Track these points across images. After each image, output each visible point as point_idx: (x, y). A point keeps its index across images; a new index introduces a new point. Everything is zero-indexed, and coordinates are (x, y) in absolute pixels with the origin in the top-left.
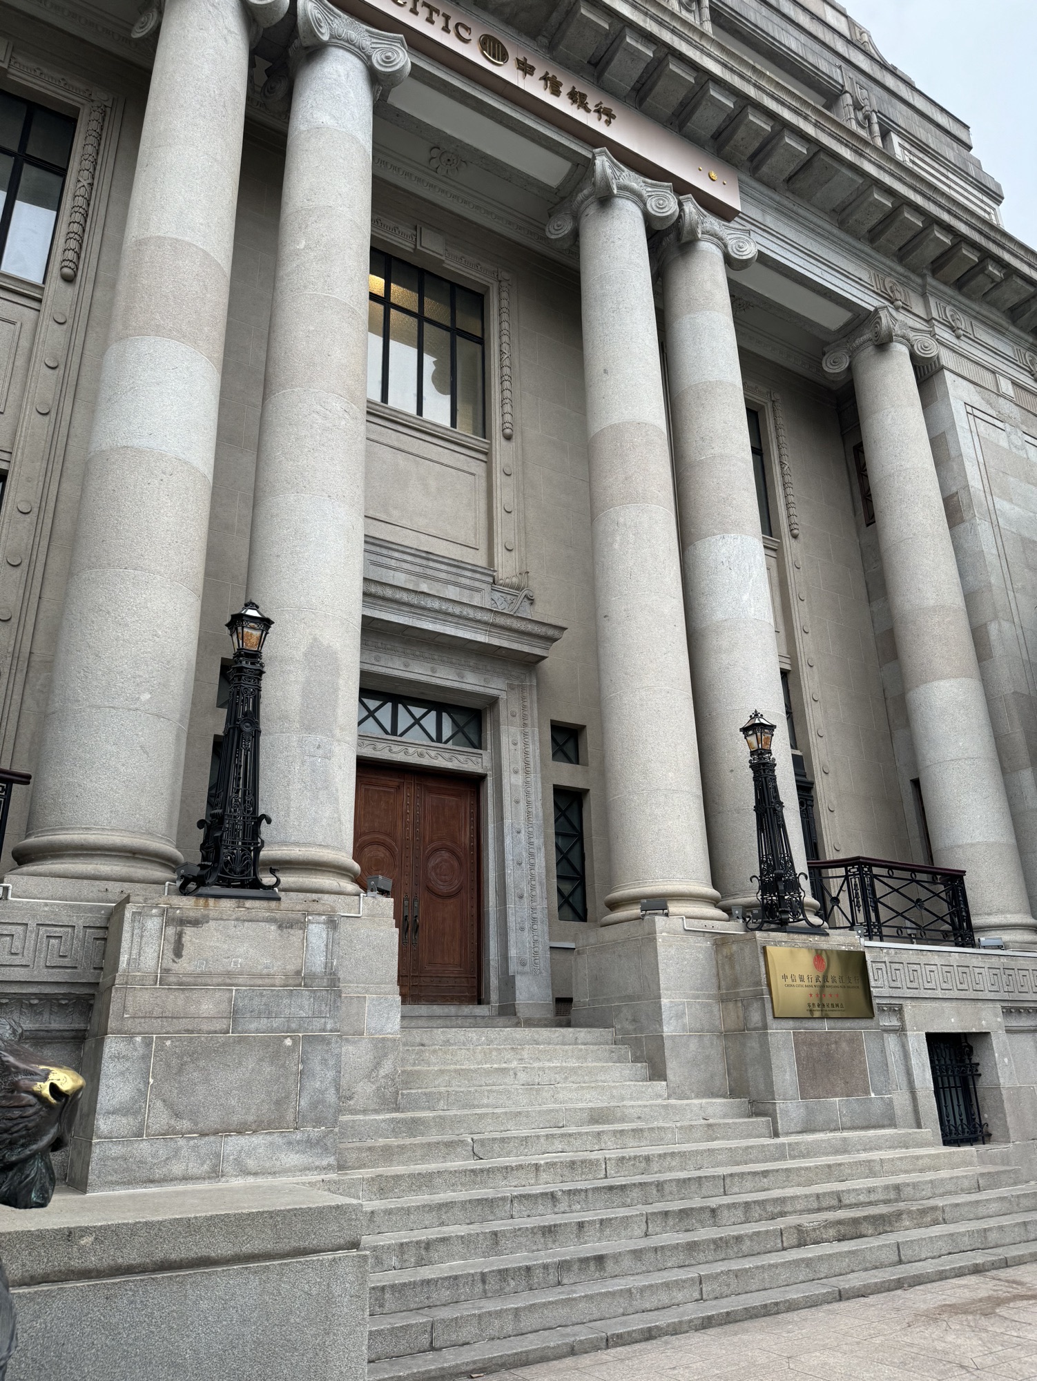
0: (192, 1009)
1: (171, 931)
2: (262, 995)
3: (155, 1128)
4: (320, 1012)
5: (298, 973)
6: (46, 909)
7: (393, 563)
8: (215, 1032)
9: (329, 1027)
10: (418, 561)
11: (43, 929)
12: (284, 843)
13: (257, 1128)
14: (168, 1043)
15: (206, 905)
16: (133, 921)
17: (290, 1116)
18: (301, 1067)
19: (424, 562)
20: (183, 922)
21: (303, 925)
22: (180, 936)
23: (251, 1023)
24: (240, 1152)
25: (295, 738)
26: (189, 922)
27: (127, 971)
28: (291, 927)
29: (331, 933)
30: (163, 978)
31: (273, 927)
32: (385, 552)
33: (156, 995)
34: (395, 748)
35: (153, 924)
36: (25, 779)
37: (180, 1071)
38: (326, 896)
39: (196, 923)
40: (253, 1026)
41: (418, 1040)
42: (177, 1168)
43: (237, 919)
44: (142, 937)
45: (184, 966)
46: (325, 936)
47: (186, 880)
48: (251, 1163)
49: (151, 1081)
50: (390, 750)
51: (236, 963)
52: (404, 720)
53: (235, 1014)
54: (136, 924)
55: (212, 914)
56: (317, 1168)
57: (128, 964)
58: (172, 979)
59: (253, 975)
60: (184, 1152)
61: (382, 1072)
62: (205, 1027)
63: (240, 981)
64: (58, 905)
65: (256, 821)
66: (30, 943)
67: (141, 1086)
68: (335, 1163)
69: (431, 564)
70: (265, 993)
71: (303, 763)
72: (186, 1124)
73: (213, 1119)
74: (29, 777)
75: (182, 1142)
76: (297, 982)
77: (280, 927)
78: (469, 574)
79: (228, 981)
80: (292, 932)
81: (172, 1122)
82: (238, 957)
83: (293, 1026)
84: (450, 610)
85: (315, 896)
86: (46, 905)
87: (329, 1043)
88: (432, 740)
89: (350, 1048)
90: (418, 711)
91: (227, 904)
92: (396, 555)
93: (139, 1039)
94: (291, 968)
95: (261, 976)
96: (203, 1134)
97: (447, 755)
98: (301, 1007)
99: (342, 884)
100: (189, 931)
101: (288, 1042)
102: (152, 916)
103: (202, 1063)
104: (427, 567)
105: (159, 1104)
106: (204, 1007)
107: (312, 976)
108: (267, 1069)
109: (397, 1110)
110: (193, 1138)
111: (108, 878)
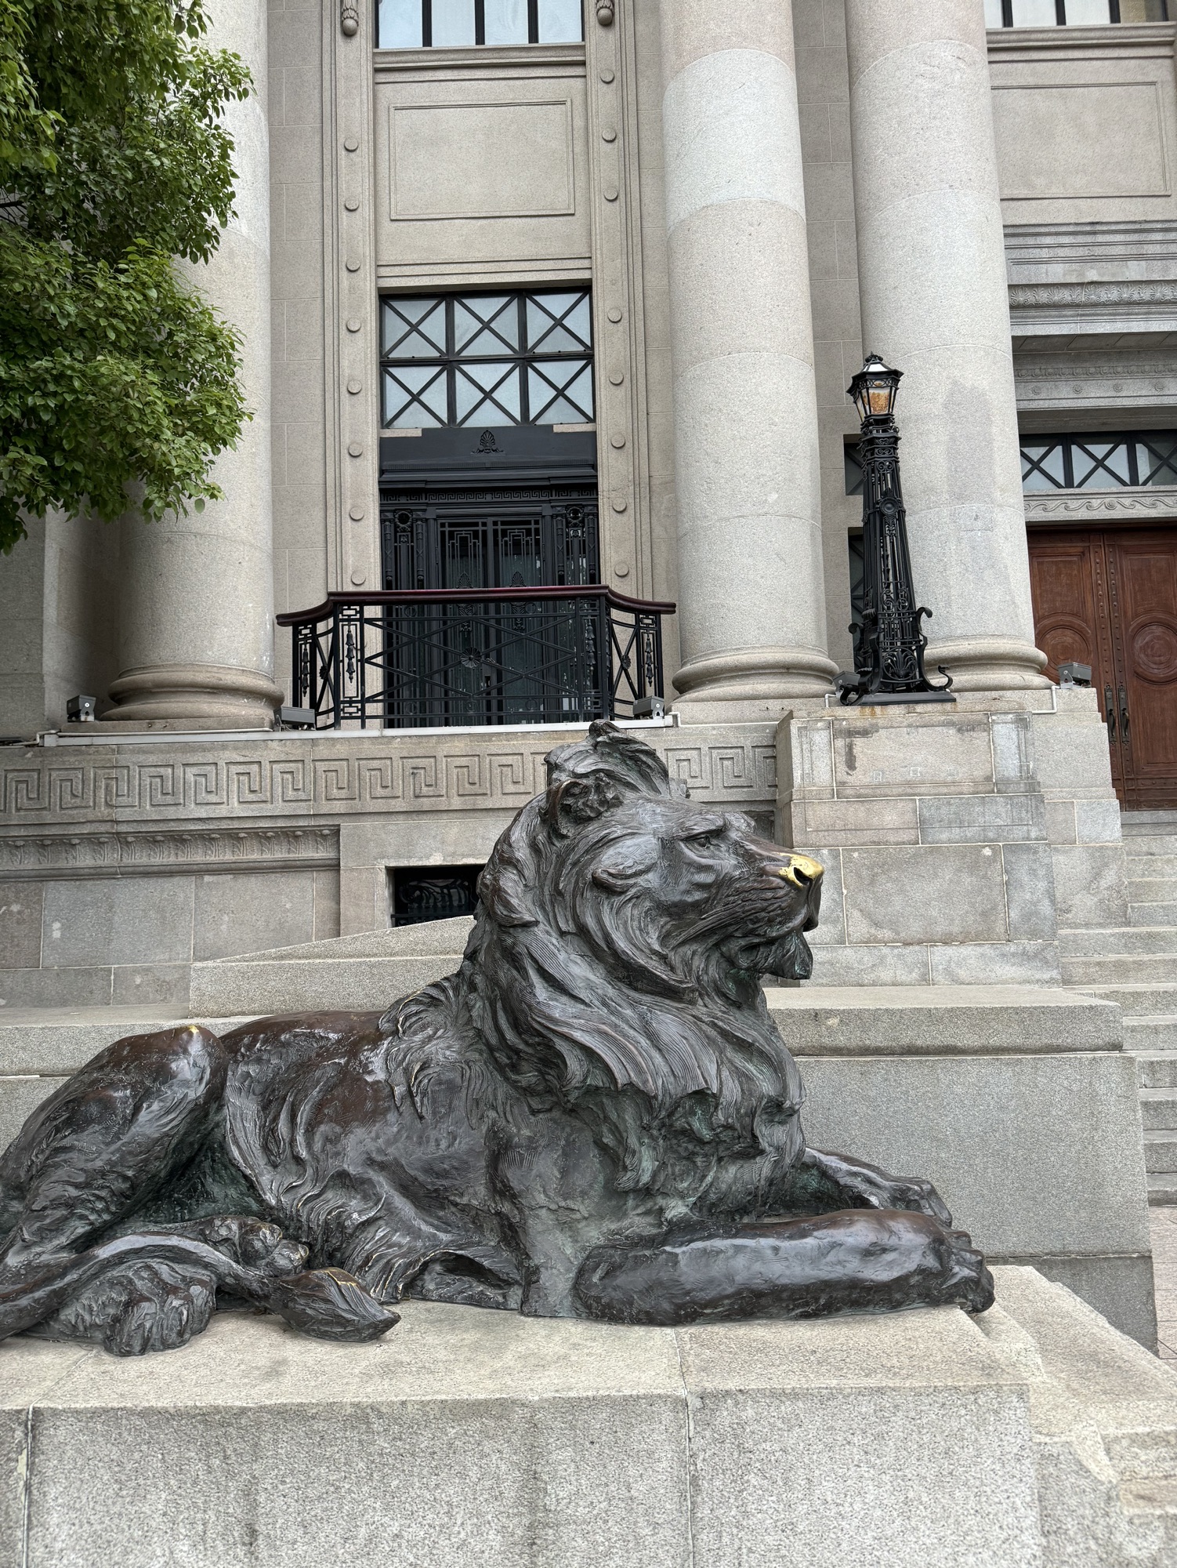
0: (875, 821)
1: (840, 743)
2: (949, 804)
3: (855, 937)
4: (1021, 819)
5: (988, 779)
6: (714, 732)
7: (1044, 253)
8: (904, 843)
9: (1033, 835)
10: (1081, 239)
11: (715, 752)
12: (949, 638)
13: (964, 938)
14: (856, 855)
15: (873, 714)
16: (800, 736)
17: (1000, 928)
18: (1005, 878)
19: (1089, 239)
20: (851, 733)
21: (987, 727)
22: (850, 748)
23: (941, 833)
24: (949, 962)
25: (945, 512)
26: (858, 733)
27: (802, 789)
28: (973, 729)
29: (1022, 736)
30: (839, 792)
31: (952, 731)
32: (1031, 241)
33: (835, 808)
34: (1073, 504)
35: (821, 738)
36: (670, 608)
37: (872, 882)
38: (1008, 693)
39: (865, 733)
40: (944, 836)
41: (1145, 849)
42: (885, 975)
43: (909, 726)
44: (811, 751)
45: (860, 778)
46: (1014, 736)
47: (846, 691)
48: (963, 974)
49: (845, 892)
50: (1066, 508)
51: (915, 772)
52: (1081, 463)
53: (922, 824)
54: (804, 739)
55: (881, 722)
56: (1038, 981)
57: (802, 779)
58: (849, 792)
59: (936, 784)
60: (889, 960)
61: (1104, 884)
62: (892, 838)
63: (923, 790)
64: (724, 728)
65: (913, 617)
66: (706, 766)
67: (836, 896)
68: (1059, 977)
69: (1100, 238)
70: (952, 801)
71: (959, 540)
72: (887, 934)
73: (915, 929)
74: (674, 606)
75: (885, 950)
76: (989, 788)
77: (960, 730)
78: (1158, 236)
79: (909, 791)
80: (975, 735)
81: (873, 931)
82: (916, 765)
83: (991, 835)
84: (1136, 297)
85: (995, 694)
86: (714, 728)
87: (1036, 852)
88: (1124, 483)
89: (1061, 858)
90: (1099, 450)
91: (895, 711)
92: (1048, 240)
93: (825, 851)
94: (979, 773)
95: (945, 784)
96: (907, 944)
97: (1148, 501)
98: (997, 815)
99: (1026, 677)
100: (859, 743)
101: (987, 852)
102: (818, 729)
103: (894, 874)
104: (1094, 245)
105: (856, 914)
106: (888, 818)
107: (1007, 782)
108: (967, 880)
109: (1128, 924)
110: (897, 947)
111: (766, 697)
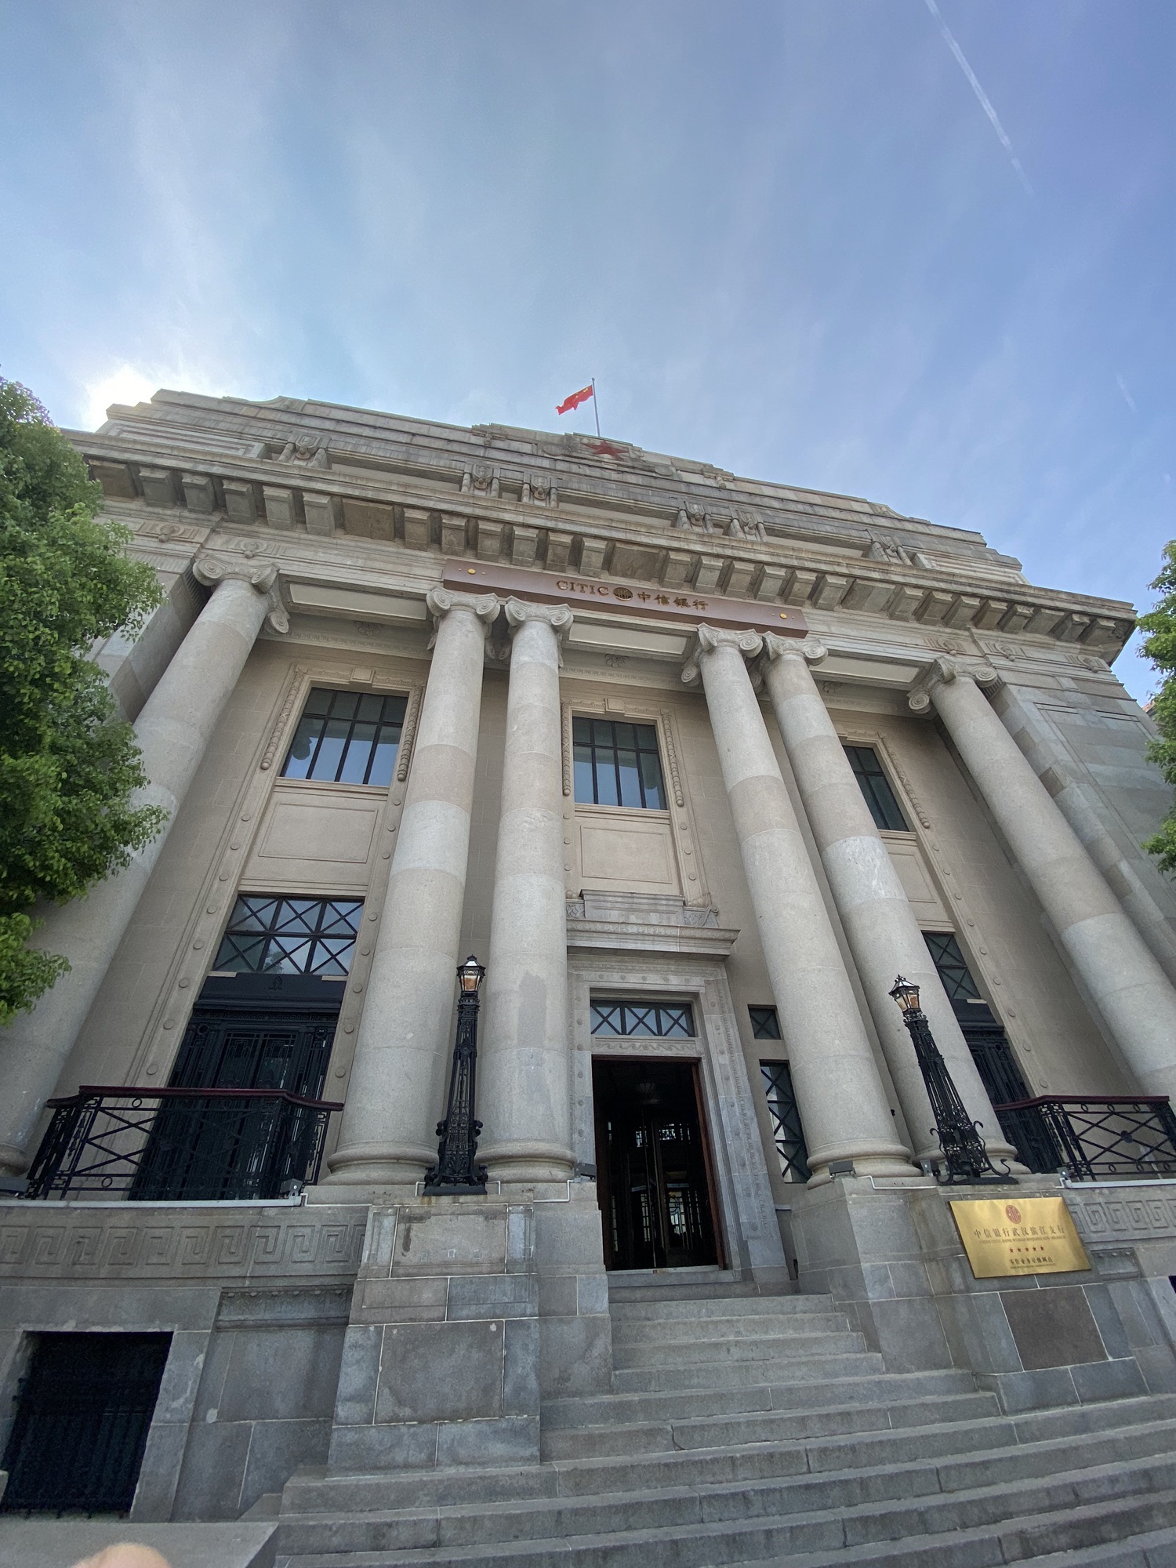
0: (415, 1298)
1: (402, 1227)
2: (471, 1282)
3: (382, 1414)
4: (521, 1297)
5: (502, 1260)
6: (329, 1212)
7: (609, 905)
8: (434, 1320)
9: (528, 1312)
10: (626, 900)
11: (326, 1229)
12: (509, 1140)
13: (466, 1415)
14: (395, 1331)
15: (429, 1202)
16: (374, 1221)
17: (496, 1404)
18: (504, 1353)
19: (630, 900)
20: (411, 1219)
21: (505, 1216)
22: (408, 1231)
23: (462, 1309)
24: (453, 1440)
25: (515, 1053)
26: (415, 1219)
27: (367, 1266)
28: (495, 1218)
29: (528, 1222)
30: (395, 1270)
31: (481, 1219)
32: (602, 898)
33: (388, 1286)
34: (625, 1045)
35: (388, 1222)
37: (404, 1359)
38: (539, 1185)
39: (420, 1219)
40: (464, 1313)
41: (643, 1314)
42: (399, 1457)
43: (453, 1214)
44: (380, 1233)
45: (412, 1258)
46: (523, 1222)
47: (428, 1180)
48: (462, 1453)
49: (380, 1368)
50: (621, 1047)
51: (451, 1253)
52: (631, 1021)
53: (450, 1302)
54: (376, 1223)
55: (433, 1211)
56: (522, 1458)
57: (368, 1258)
58: (401, 1271)
59: (465, 1264)
60: (406, 1440)
61: (596, 1352)
62: (425, 1315)
63: (454, 1270)
64: (337, 1208)
65: (475, 1127)
66: (315, 1243)
67: (372, 1373)
68: (538, 1454)
69: (636, 900)
70: (474, 1280)
71: (521, 1071)
72: (407, 1411)
73: (430, 1405)
74: (343, 1105)
75: (404, 1430)
76: (500, 1269)
77: (486, 1218)
78: (664, 902)
79: (445, 1271)
80: (496, 1222)
81: (396, 1409)
82: (452, 1248)
83: (498, 1312)
84: (646, 932)
85: (530, 1185)
86: (329, 1208)
87: (529, 1327)
88: (655, 1035)
89: (565, 1328)
90: (640, 1012)
91: (445, 1200)
92: (610, 899)
93: (372, 1328)
94: (495, 1256)
95: (471, 1265)
96: (421, 1422)
97: (666, 1045)
98: (505, 1294)
99: (553, 1172)
100: (415, 1226)
101: (493, 1328)
102: (388, 1215)
103: (422, 1350)
104: (633, 903)
105: (386, 1391)
106: (425, 1296)
107: (513, 1262)
108: (476, 1355)
109: (611, 1392)
110: (414, 1426)
111: (376, 1183)
